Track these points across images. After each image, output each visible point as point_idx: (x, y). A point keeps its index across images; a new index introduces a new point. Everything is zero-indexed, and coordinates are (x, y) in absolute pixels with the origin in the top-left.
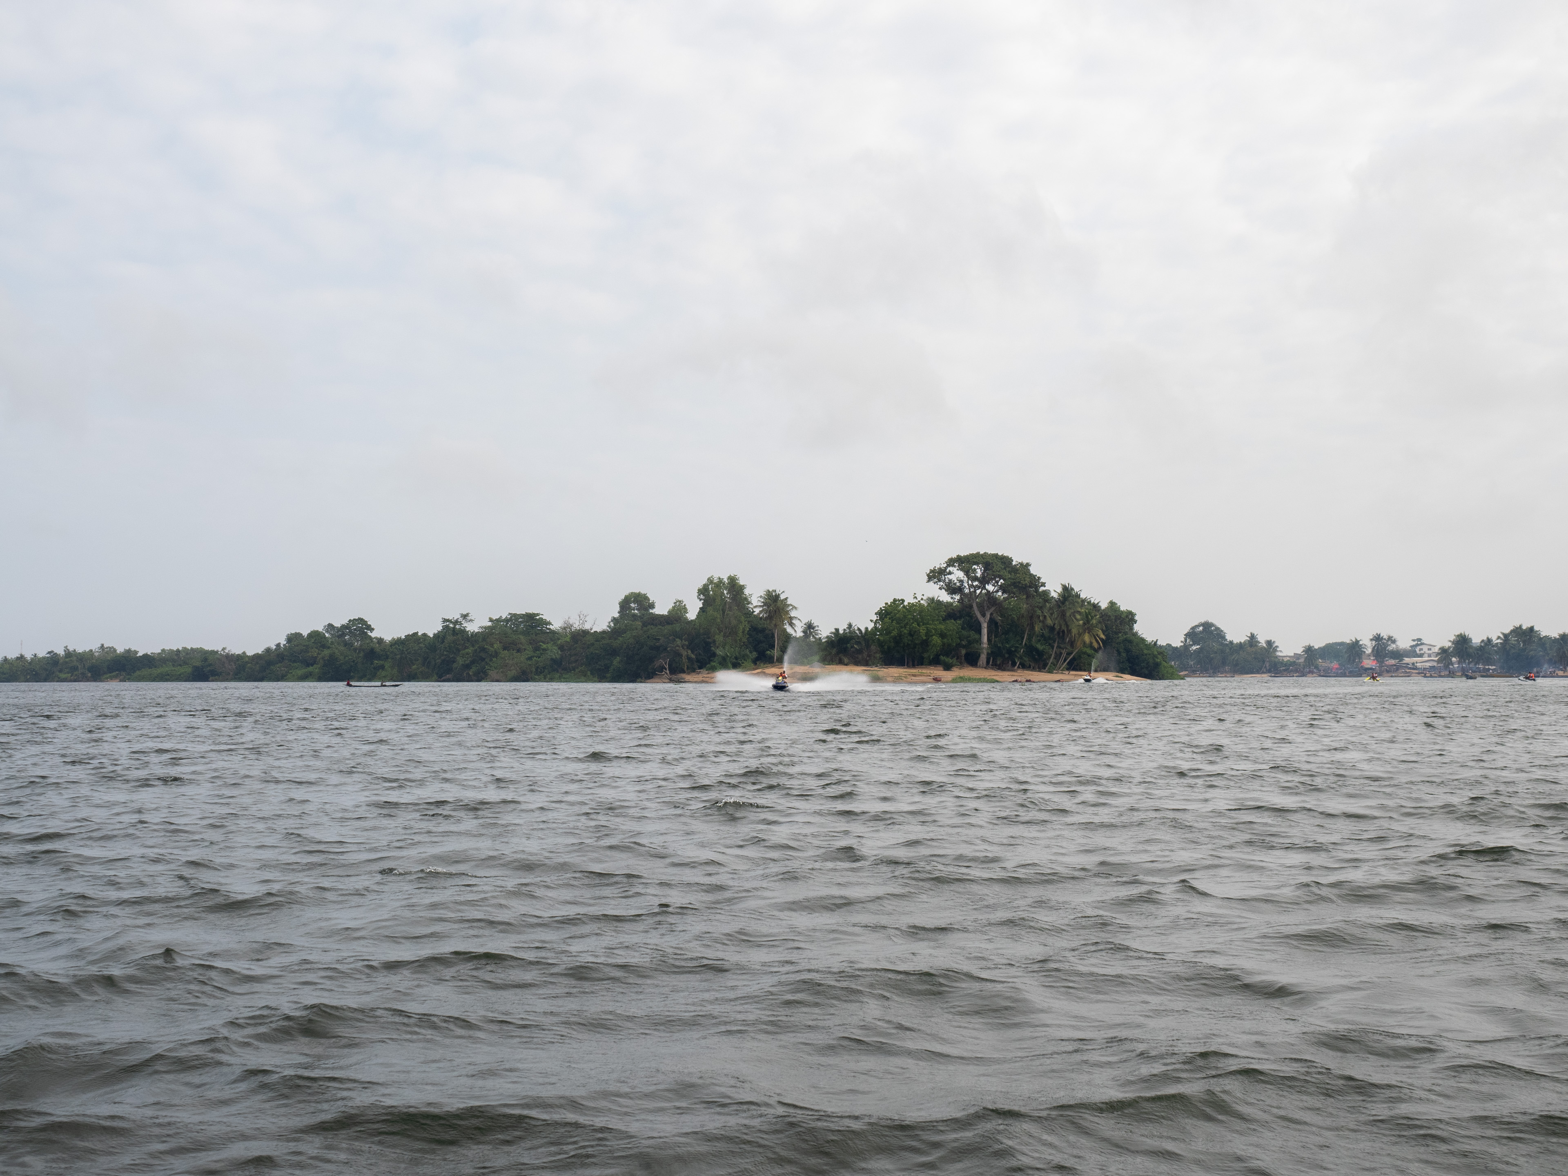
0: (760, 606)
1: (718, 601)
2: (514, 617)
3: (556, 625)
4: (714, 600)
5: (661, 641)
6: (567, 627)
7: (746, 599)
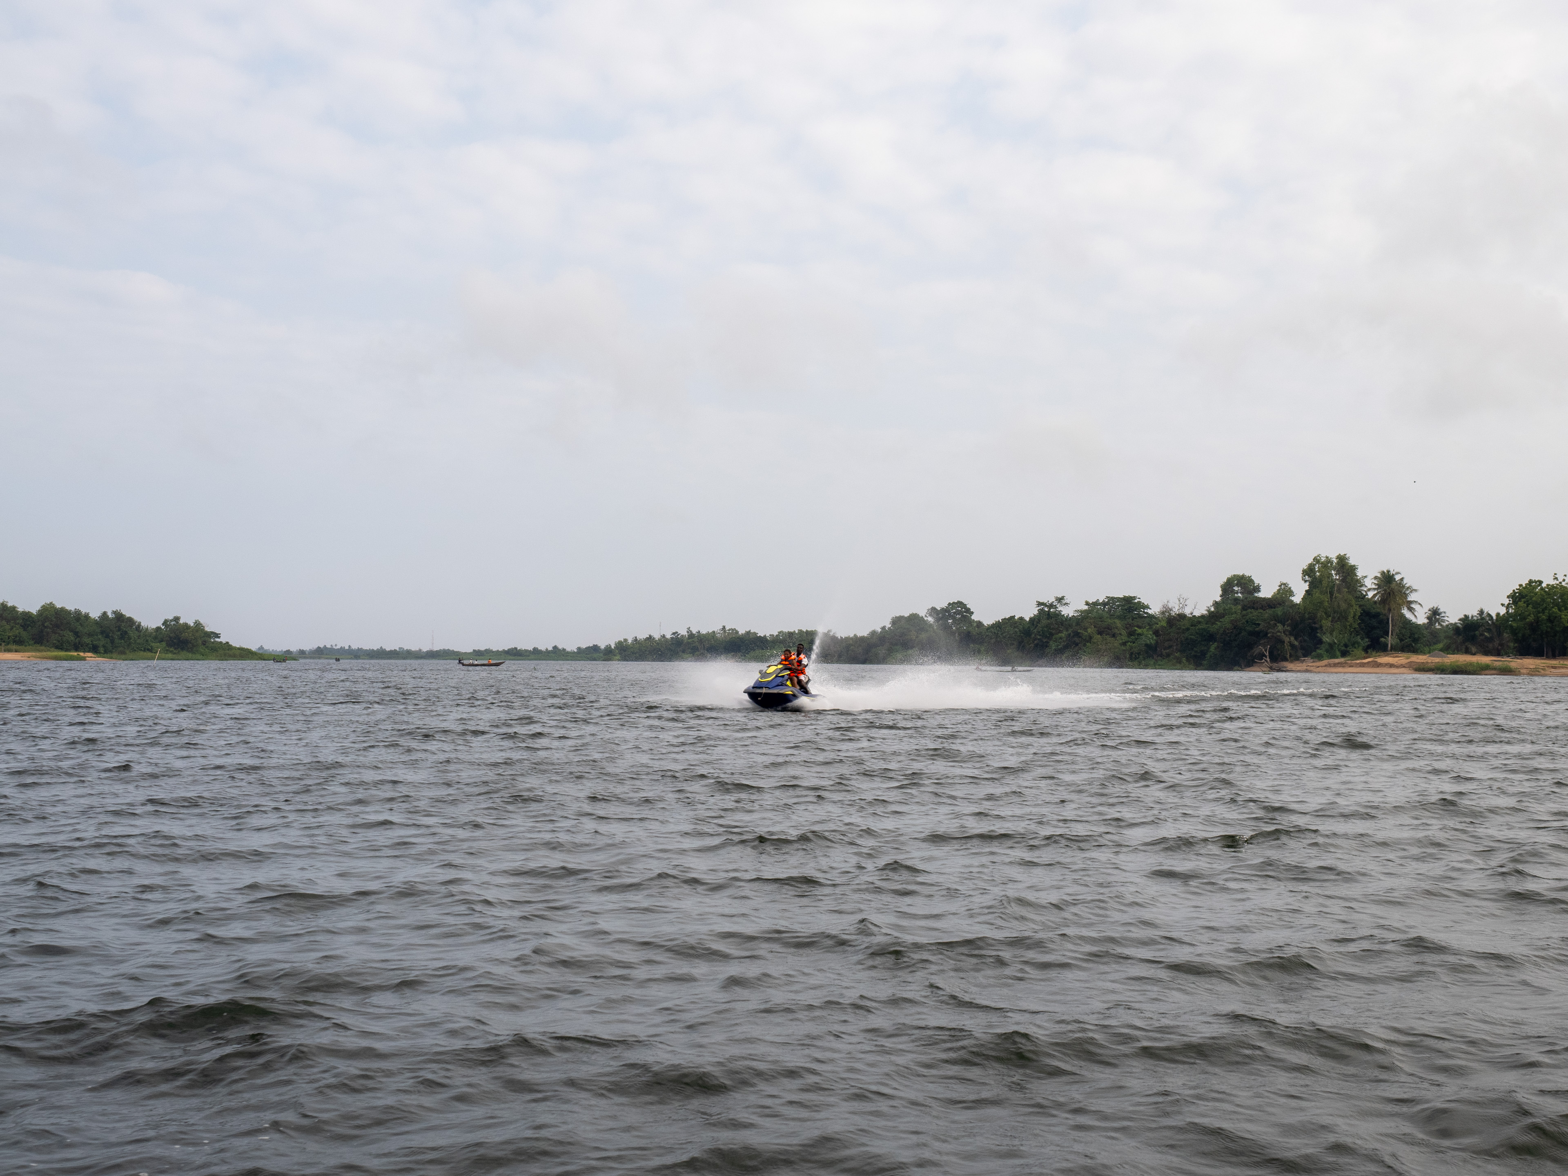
0: (1374, 589)
1: (1325, 583)
2: (1112, 600)
3: (1155, 609)
4: (1321, 582)
5: (1261, 627)
6: (1166, 611)
7: (1358, 581)
